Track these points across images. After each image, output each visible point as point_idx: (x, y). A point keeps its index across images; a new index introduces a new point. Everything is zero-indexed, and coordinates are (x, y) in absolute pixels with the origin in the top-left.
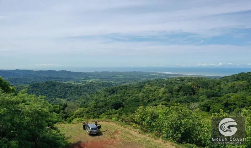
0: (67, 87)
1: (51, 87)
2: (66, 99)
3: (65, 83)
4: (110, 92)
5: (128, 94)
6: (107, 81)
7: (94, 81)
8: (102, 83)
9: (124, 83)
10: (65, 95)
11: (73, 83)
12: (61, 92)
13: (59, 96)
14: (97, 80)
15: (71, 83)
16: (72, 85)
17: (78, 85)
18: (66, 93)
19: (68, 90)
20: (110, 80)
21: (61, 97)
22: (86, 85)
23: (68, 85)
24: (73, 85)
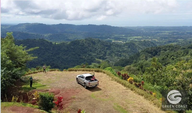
0: (107, 46)
1: (90, 44)
2: (105, 60)
3: (105, 40)
4: (151, 53)
5: (172, 57)
6: (150, 39)
7: (136, 39)
8: (145, 41)
9: (170, 42)
10: (105, 55)
11: (113, 41)
12: (100, 52)
13: (98, 56)
14: (139, 37)
15: (111, 41)
16: (111, 44)
17: (118, 44)
18: (105, 53)
19: (107, 49)
20: (154, 38)
21: (100, 58)
22: (126, 43)
23: (107, 43)
24: (113, 43)
